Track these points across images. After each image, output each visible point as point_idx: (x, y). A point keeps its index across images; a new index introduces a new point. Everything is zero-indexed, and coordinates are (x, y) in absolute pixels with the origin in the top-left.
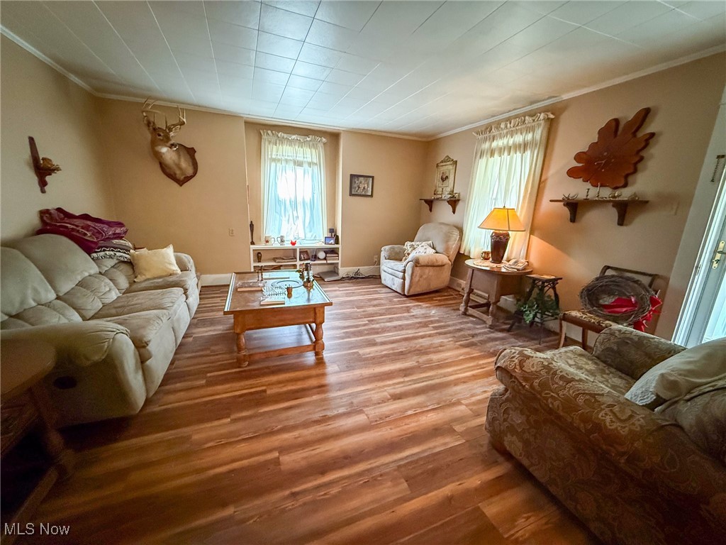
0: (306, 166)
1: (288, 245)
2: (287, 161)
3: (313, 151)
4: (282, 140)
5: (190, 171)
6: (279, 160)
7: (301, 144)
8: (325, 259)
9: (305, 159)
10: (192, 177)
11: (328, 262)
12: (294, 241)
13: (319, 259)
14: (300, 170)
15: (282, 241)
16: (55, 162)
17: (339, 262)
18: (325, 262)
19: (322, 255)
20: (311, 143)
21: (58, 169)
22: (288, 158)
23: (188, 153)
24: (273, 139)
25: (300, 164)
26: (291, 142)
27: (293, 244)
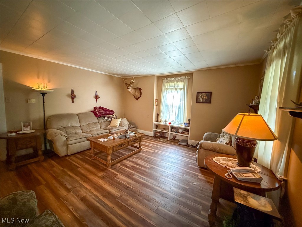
0: (178, 90)
1: (167, 124)
2: (171, 89)
3: (182, 83)
4: (169, 81)
5: (139, 96)
6: (168, 89)
7: (177, 81)
8: (182, 133)
9: (178, 87)
10: (140, 97)
11: (183, 135)
12: (170, 122)
13: (179, 132)
14: (176, 92)
15: (166, 122)
16: (99, 96)
17: (189, 136)
18: (181, 134)
19: (180, 131)
20: (181, 80)
21: (99, 98)
22: (172, 87)
23: (140, 90)
24: (166, 81)
25: (176, 89)
26: (173, 81)
27: (170, 123)
